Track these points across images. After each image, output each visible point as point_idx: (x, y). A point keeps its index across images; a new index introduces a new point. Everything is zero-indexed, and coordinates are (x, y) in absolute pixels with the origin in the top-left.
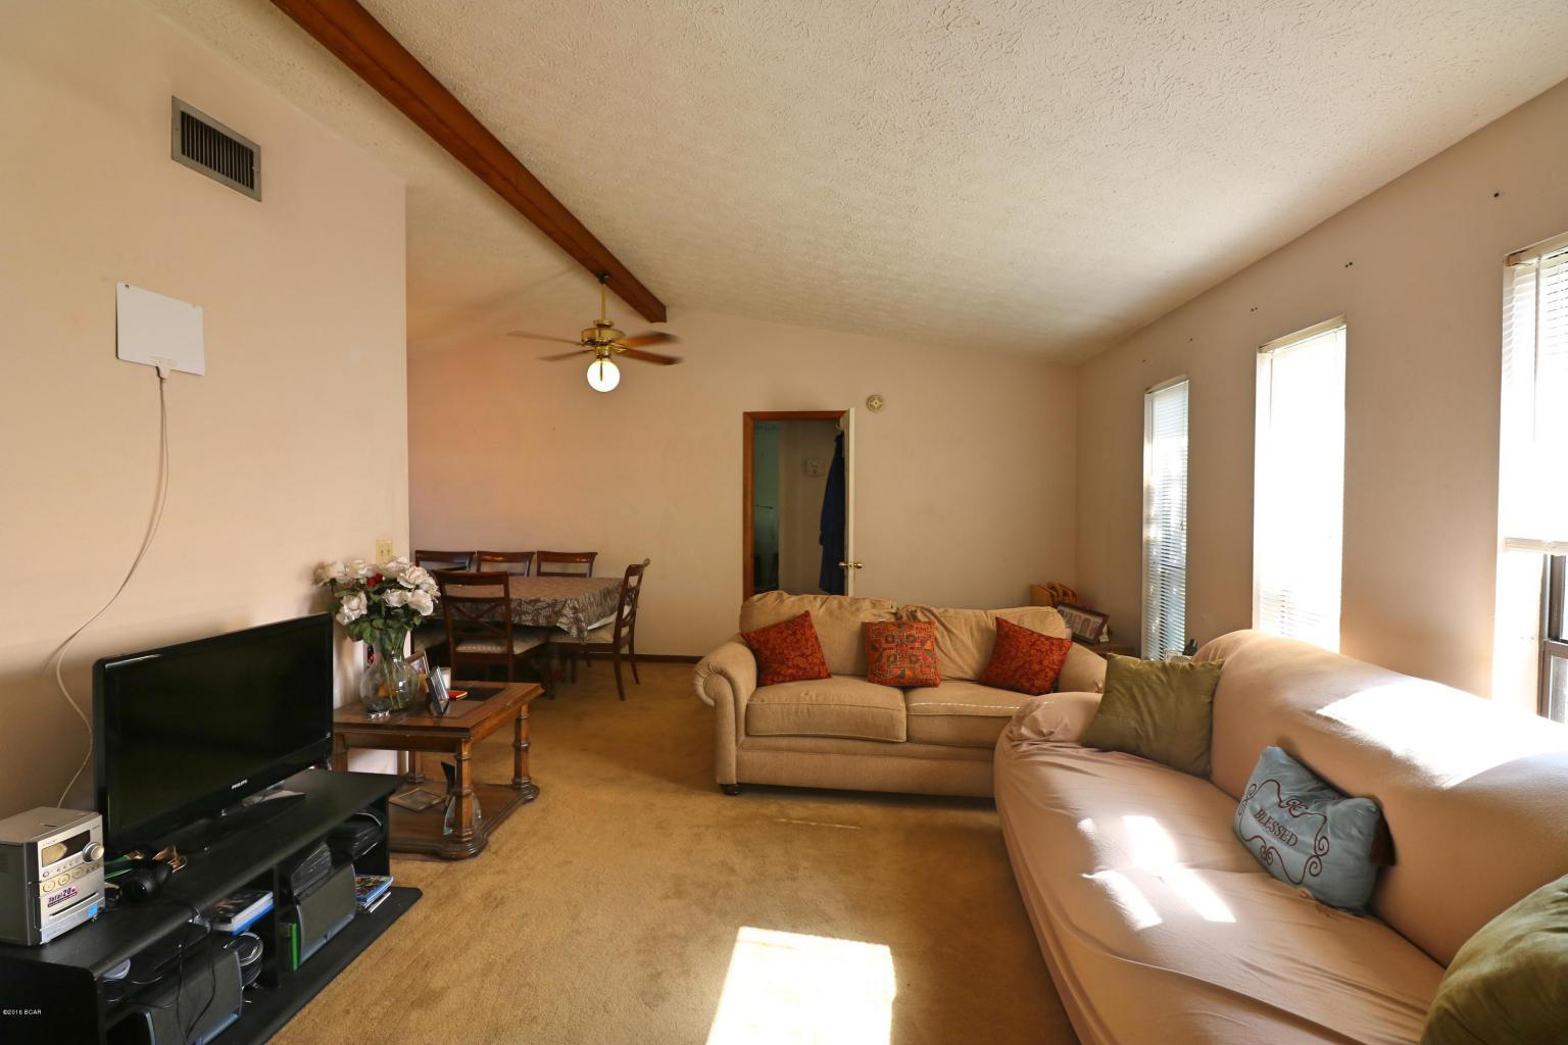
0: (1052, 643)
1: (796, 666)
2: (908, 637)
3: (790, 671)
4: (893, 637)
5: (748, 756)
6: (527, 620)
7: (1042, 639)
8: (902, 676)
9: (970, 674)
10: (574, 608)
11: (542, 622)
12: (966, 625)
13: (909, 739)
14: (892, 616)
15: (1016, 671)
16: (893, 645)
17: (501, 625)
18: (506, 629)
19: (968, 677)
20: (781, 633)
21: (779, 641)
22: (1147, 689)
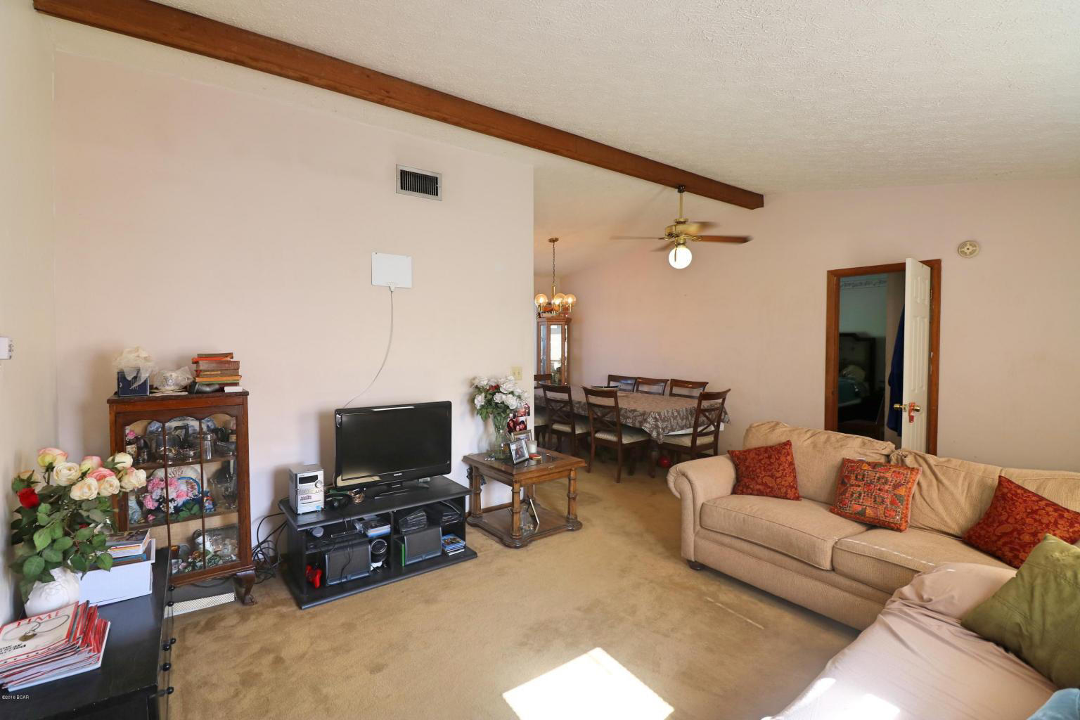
0: (1062, 517)
1: (765, 485)
2: (879, 479)
3: (758, 487)
4: (864, 476)
5: (704, 544)
6: (629, 423)
7: (1050, 509)
8: (863, 513)
9: (955, 529)
10: (655, 418)
11: (637, 425)
12: (965, 478)
13: (833, 569)
14: (883, 457)
15: (1000, 538)
16: (860, 483)
17: (614, 424)
18: (618, 427)
19: (951, 532)
20: (759, 455)
21: (755, 461)
22: (1053, 585)
